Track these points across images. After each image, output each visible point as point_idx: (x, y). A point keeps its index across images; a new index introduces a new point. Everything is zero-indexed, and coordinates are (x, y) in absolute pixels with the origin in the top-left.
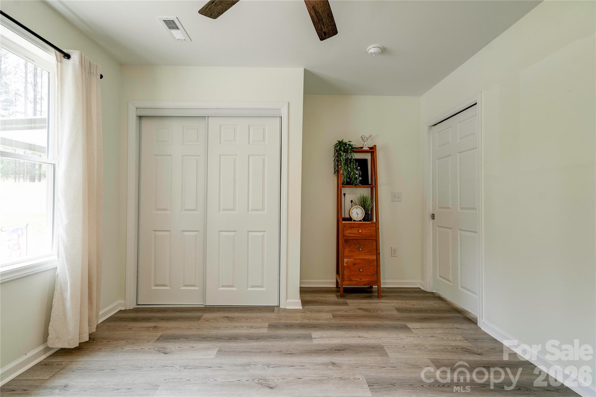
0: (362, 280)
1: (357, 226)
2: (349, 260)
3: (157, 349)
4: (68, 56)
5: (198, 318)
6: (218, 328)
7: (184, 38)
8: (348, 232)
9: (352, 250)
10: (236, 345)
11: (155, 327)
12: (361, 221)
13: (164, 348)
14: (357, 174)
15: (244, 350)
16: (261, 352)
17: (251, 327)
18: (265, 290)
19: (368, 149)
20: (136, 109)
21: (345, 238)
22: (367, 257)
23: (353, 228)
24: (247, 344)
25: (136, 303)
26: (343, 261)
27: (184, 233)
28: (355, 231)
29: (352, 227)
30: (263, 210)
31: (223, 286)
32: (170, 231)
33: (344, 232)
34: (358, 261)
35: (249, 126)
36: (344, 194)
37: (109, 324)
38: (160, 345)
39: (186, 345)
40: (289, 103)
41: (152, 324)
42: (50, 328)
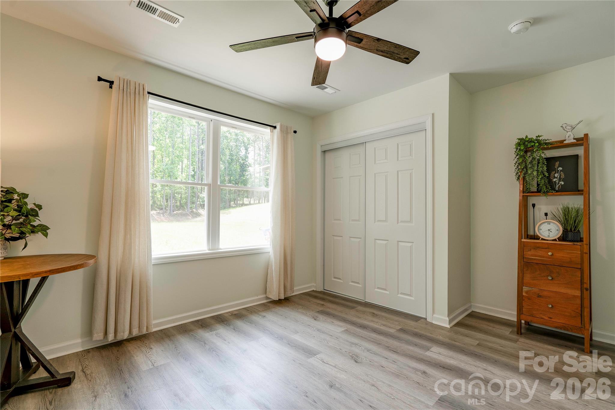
0: (552, 320)
1: (547, 246)
2: (530, 289)
3: (313, 316)
4: (275, 127)
5: (353, 308)
6: (360, 318)
7: (335, 91)
8: (530, 254)
9: (536, 277)
10: (361, 331)
11: (323, 305)
12: (555, 240)
13: (317, 317)
14: (557, 178)
15: (363, 336)
16: (373, 342)
17: (384, 325)
18: (414, 299)
19: (575, 141)
20: (320, 147)
21: (525, 260)
22: (563, 290)
23: (538, 249)
24: (369, 334)
25: (323, 288)
26: (522, 289)
27: (352, 239)
28: (540, 253)
29: (537, 247)
30: (410, 221)
31: (378, 288)
32: (342, 237)
33: (524, 253)
34: (545, 293)
35: (398, 145)
36: (534, 205)
37: (302, 296)
38: (317, 314)
39: (329, 320)
40: (433, 114)
41: (322, 303)
42: (267, 285)
